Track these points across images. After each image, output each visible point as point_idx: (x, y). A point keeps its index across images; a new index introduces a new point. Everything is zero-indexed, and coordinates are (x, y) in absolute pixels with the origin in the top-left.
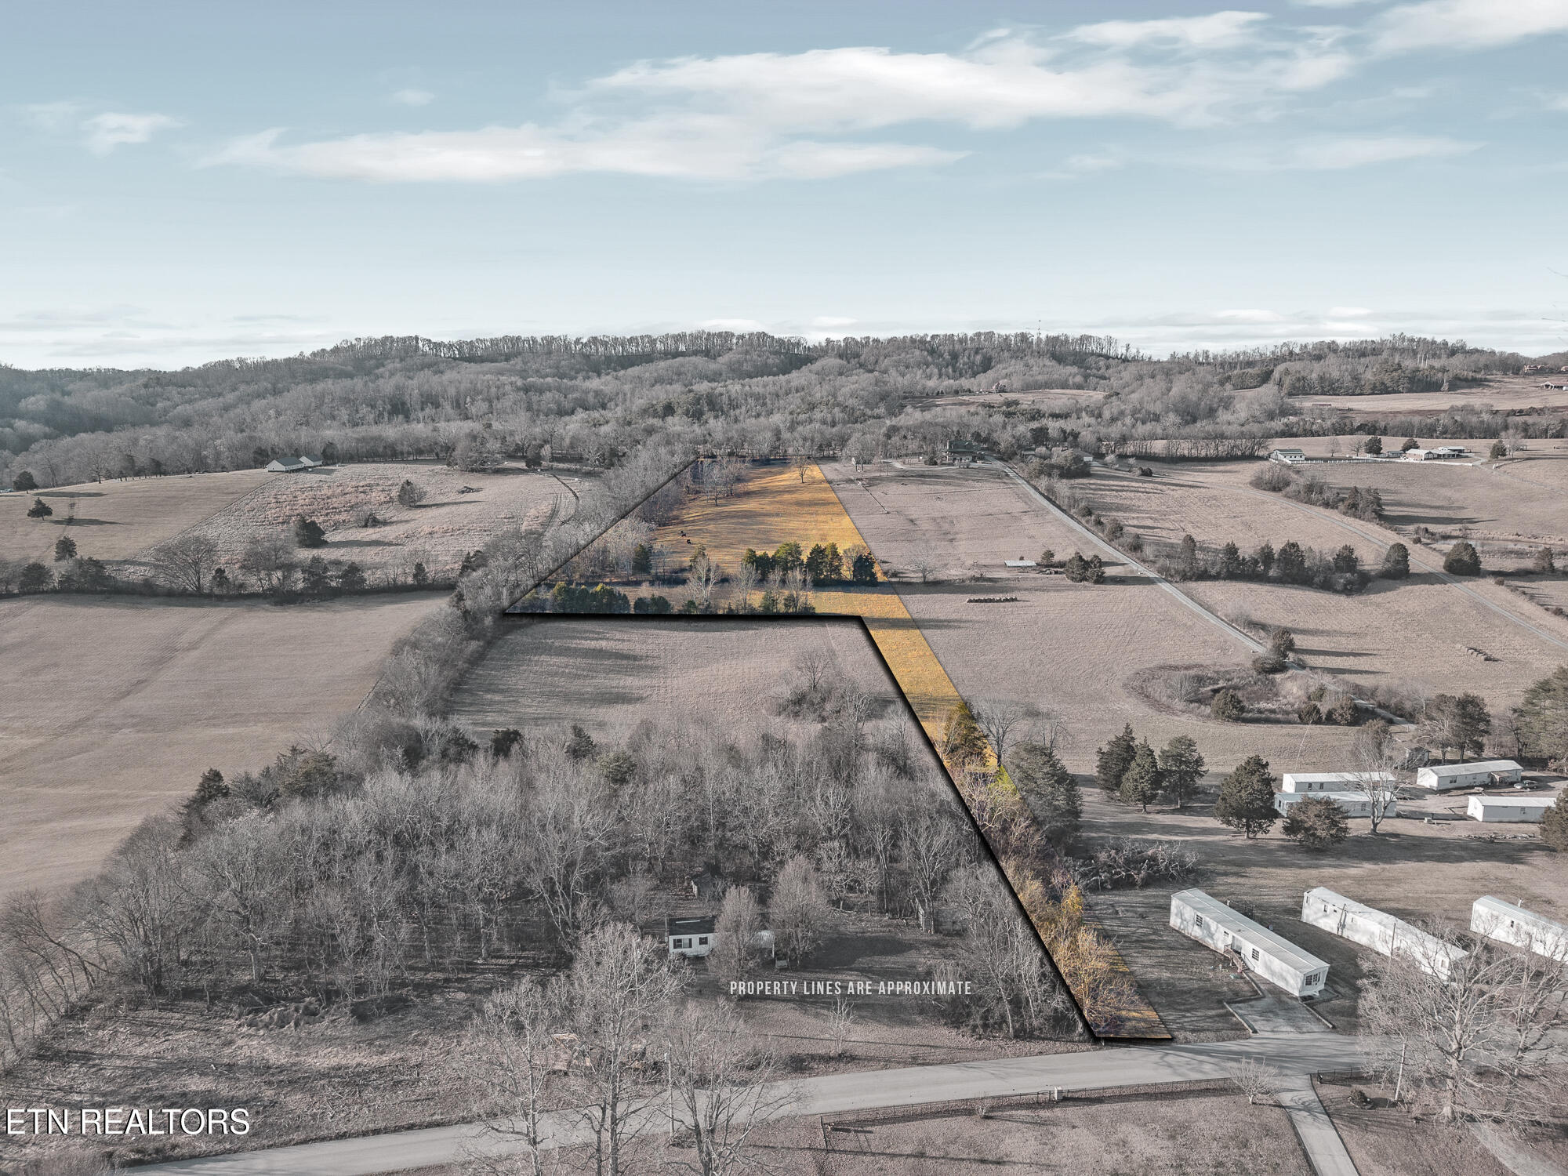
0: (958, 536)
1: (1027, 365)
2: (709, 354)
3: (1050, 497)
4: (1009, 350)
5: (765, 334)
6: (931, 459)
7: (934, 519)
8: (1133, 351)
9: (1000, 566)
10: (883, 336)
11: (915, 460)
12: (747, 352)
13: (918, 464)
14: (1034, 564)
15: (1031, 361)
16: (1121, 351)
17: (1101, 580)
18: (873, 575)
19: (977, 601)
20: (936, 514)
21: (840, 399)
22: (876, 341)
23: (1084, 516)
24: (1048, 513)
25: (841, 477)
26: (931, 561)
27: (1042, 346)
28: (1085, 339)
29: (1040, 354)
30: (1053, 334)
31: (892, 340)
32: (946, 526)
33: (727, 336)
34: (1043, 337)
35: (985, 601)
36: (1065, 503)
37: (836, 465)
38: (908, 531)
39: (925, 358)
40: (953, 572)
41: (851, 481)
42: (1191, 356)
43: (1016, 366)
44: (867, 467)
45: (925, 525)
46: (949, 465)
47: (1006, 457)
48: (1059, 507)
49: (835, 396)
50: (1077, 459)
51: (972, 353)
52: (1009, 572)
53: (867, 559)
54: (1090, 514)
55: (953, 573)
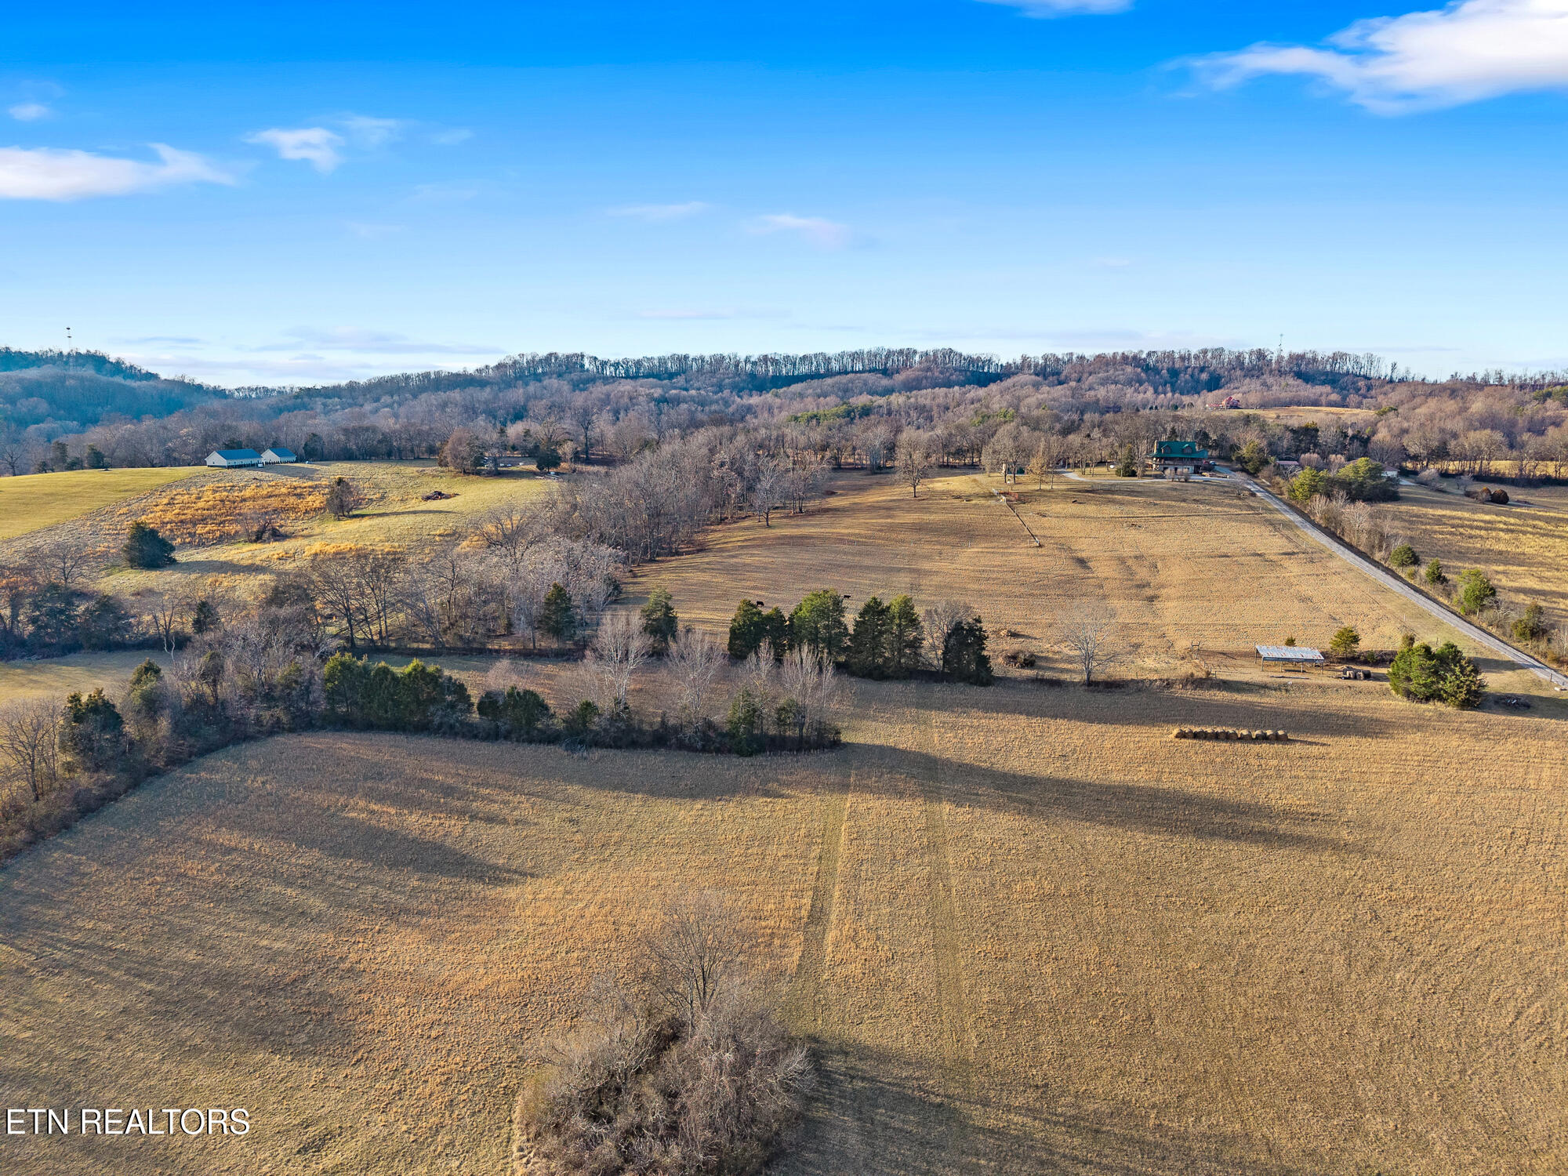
0: (1163, 592)
1: (1264, 384)
2: (885, 372)
3: (1333, 530)
4: (1242, 369)
5: (951, 351)
6: (1127, 466)
7: (1122, 560)
8: (1399, 374)
9: (1244, 655)
10: (1090, 353)
11: (1102, 470)
12: (929, 369)
13: (1107, 476)
14: (1316, 655)
15: (1270, 380)
16: (1385, 371)
17: (1476, 700)
18: (984, 661)
19: (1196, 736)
20: (1127, 552)
21: (1023, 410)
22: (1081, 358)
23: (1403, 564)
24: (1331, 556)
25: (977, 490)
26: (1106, 639)
27: (1284, 364)
28: (1337, 357)
29: (1281, 373)
30: (1298, 350)
31: (1100, 358)
32: (1143, 573)
33: (909, 354)
34: (1286, 355)
35: (1216, 737)
36: (1363, 543)
37: (978, 477)
38: (1071, 580)
39: (1139, 374)
40: (1150, 663)
41: (991, 496)
42: (1479, 379)
43: (1254, 385)
44: (1021, 477)
45: (1103, 570)
46: (1156, 477)
47: (1251, 468)
48: (1350, 547)
49: (1017, 409)
50: (1375, 473)
51: (1196, 371)
52: (1264, 669)
53: (971, 631)
54: (1416, 560)
55: (1149, 666)
